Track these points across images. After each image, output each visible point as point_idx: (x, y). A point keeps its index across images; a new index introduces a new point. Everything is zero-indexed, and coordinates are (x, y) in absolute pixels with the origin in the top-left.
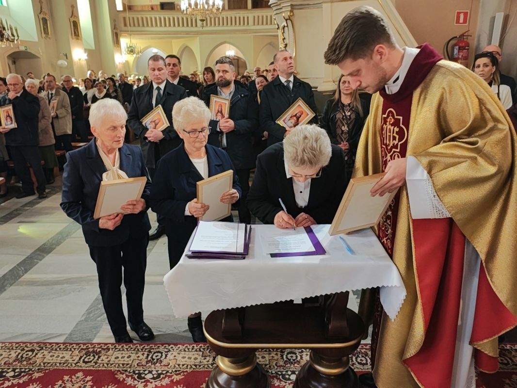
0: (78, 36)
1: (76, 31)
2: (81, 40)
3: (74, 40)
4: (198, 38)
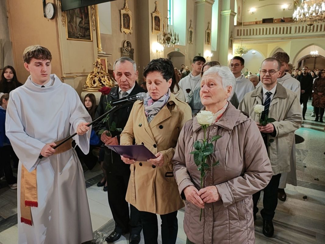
0: (209, 42)
4: (291, 41)
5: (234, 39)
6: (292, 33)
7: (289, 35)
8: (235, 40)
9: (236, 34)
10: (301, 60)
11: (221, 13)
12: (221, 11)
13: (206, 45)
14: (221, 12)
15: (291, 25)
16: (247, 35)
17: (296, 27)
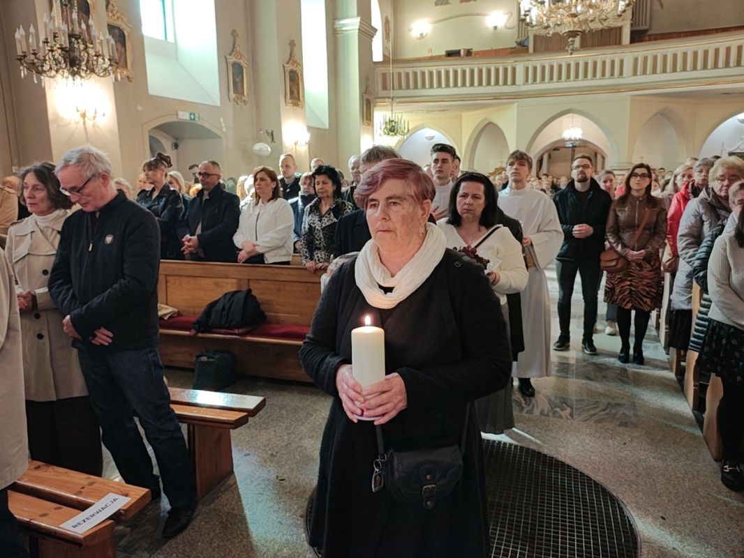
0: (298, 99)
1: (294, 89)
2: (303, 107)
3: (290, 107)
4: (516, 104)
5: (376, 98)
6: (517, 83)
7: (509, 89)
8: (377, 100)
9: (380, 86)
10: (541, 154)
11: (336, 26)
12: (335, 19)
13: (287, 107)
14: (334, 24)
15: (516, 62)
16: (408, 87)
17: (527, 68)
